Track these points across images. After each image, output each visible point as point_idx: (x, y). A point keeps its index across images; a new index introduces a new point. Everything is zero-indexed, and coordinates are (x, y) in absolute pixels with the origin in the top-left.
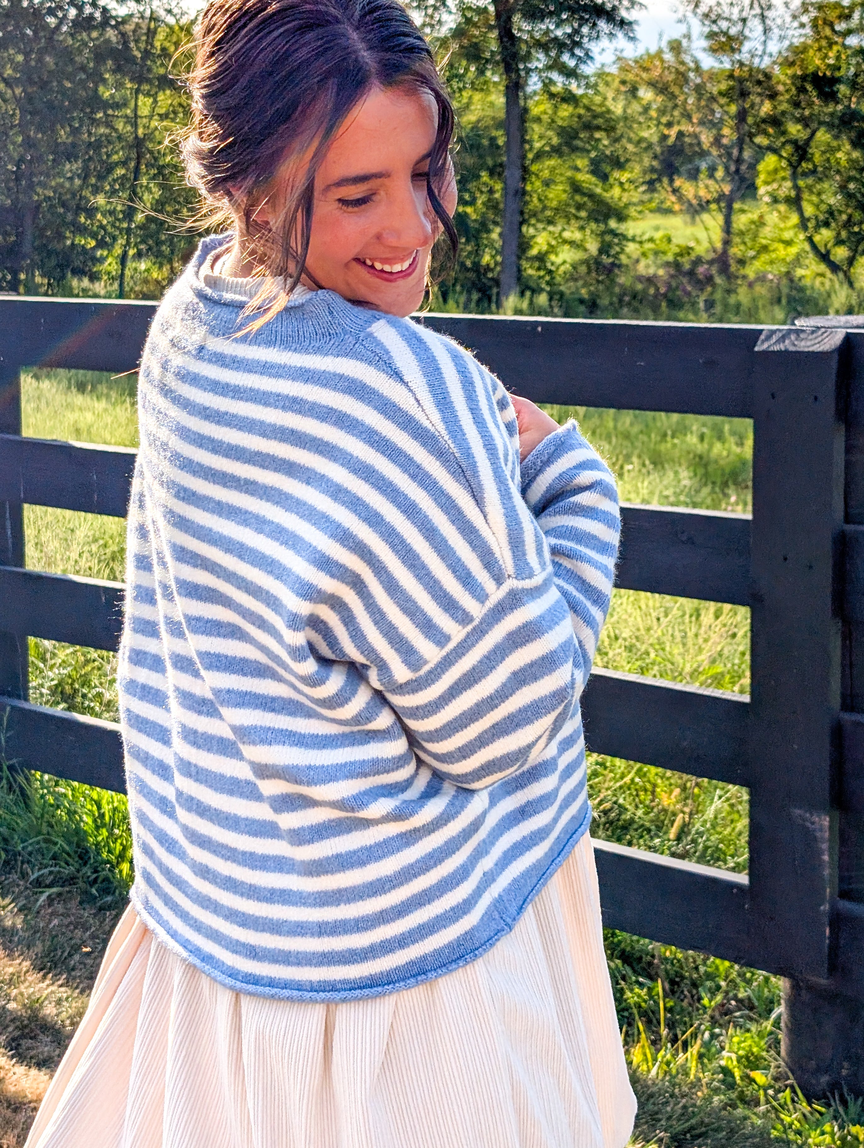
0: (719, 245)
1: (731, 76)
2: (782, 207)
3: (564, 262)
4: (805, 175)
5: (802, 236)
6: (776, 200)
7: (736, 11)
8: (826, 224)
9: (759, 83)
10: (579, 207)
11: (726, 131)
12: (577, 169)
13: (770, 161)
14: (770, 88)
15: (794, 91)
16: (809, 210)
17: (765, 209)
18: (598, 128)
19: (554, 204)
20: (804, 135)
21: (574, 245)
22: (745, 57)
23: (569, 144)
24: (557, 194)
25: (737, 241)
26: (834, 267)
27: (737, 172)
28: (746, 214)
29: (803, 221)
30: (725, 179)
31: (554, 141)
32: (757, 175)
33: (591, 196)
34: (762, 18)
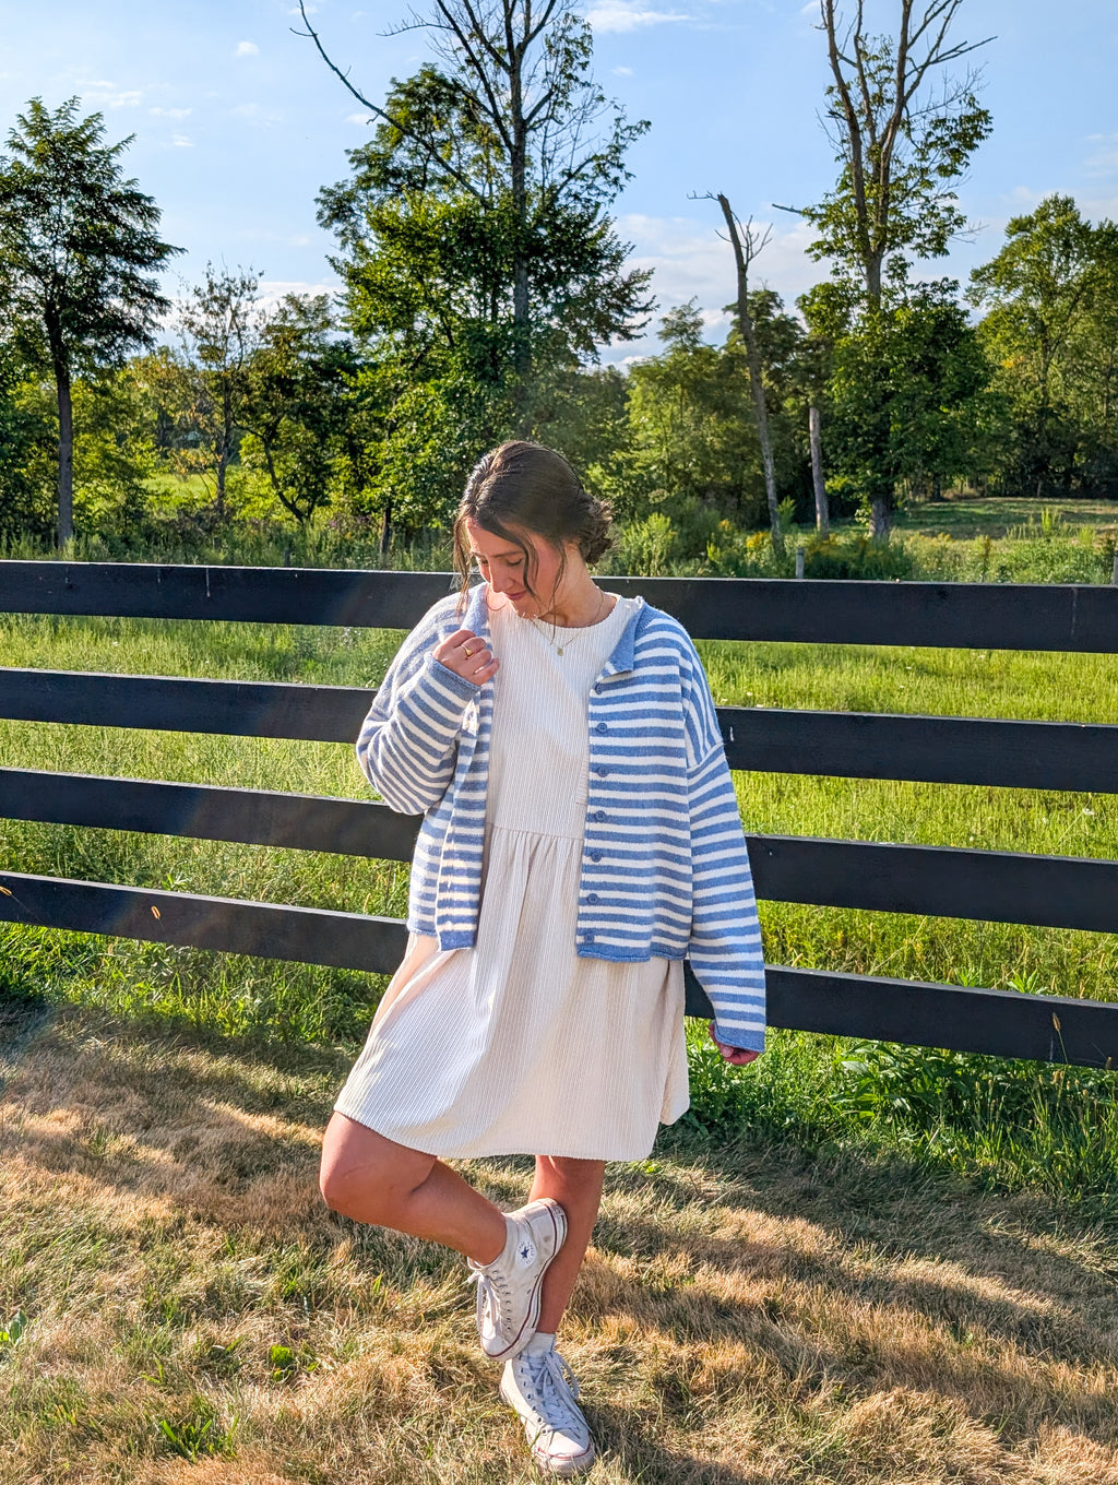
0: (214, 497)
1: (218, 376)
2: (259, 470)
3: (100, 510)
4: (274, 448)
5: (274, 491)
6: (254, 466)
7: (220, 331)
8: (292, 484)
9: (239, 382)
10: (109, 469)
11: (216, 416)
12: (107, 442)
13: (249, 438)
14: (247, 386)
15: (264, 388)
16: (278, 474)
17: (248, 473)
18: (122, 411)
19: (90, 467)
20: (272, 419)
21: (107, 497)
22: (228, 363)
23: (100, 422)
24: (92, 458)
25: (229, 495)
26: (299, 514)
27: (226, 445)
28: (234, 475)
29: (275, 481)
30: (218, 451)
31: (88, 421)
32: (240, 447)
33: (118, 461)
34: (239, 336)
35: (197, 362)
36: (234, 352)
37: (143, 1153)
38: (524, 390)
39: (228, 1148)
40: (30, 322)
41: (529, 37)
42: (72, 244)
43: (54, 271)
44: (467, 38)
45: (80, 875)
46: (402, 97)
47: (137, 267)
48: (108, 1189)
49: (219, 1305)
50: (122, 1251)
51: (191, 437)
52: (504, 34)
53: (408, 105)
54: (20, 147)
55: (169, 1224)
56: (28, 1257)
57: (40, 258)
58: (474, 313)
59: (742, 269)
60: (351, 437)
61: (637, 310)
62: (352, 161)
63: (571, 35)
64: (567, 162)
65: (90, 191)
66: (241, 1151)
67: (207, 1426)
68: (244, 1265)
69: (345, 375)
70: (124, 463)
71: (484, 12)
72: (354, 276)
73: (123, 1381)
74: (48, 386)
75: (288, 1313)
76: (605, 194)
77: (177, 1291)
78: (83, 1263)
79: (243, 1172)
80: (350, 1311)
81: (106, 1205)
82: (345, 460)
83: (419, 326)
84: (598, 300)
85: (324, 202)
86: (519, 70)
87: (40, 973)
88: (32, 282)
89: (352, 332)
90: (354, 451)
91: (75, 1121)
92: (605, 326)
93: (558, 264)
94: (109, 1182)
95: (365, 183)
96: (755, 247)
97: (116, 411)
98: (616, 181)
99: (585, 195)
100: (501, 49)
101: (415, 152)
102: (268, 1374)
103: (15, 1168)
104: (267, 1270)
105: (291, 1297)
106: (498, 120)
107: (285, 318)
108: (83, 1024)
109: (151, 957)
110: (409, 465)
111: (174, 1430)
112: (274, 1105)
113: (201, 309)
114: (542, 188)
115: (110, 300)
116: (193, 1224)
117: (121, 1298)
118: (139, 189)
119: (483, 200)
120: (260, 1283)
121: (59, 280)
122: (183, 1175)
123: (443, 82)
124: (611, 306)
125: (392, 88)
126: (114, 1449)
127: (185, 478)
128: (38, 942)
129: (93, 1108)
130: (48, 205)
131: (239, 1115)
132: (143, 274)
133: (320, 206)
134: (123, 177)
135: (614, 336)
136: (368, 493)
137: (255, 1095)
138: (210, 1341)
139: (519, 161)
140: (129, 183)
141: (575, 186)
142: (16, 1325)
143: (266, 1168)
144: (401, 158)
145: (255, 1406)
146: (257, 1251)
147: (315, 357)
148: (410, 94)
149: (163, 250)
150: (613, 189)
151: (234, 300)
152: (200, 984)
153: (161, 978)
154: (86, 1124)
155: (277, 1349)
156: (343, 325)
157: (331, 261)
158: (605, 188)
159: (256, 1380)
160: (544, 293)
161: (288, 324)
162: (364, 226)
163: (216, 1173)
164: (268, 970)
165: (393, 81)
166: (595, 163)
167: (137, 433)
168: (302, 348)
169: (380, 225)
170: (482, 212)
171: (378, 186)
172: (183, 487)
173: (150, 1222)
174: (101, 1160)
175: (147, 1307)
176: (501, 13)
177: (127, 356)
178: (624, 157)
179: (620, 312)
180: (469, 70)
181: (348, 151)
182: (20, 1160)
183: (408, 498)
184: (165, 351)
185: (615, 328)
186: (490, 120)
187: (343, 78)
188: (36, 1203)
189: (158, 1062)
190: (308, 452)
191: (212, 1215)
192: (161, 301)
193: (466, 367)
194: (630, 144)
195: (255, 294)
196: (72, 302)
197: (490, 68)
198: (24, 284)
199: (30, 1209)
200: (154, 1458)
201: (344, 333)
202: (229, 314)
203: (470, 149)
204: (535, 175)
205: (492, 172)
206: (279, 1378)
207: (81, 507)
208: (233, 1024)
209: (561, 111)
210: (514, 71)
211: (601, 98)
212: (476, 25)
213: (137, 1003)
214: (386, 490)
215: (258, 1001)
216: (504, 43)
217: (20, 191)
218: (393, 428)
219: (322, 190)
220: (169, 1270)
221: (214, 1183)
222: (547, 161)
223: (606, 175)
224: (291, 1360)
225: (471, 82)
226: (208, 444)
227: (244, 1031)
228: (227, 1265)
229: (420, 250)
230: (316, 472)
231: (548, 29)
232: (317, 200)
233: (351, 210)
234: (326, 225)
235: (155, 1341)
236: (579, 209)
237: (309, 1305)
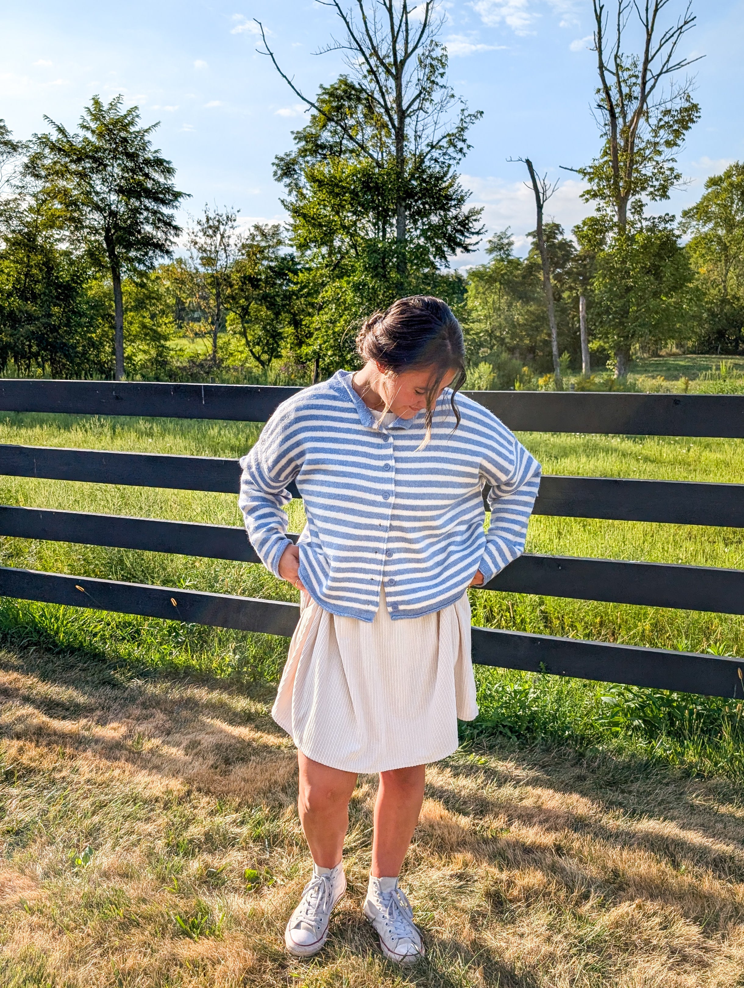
0: (211, 352)
1: (212, 276)
2: (238, 336)
3: (141, 360)
4: (247, 322)
5: (247, 349)
6: (235, 333)
7: (213, 247)
8: (258, 344)
9: (225, 280)
10: (146, 335)
11: (211, 301)
12: (144, 317)
13: (232, 315)
14: (230, 283)
15: (240, 284)
16: (250, 338)
17: (231, 337)
18: (153, 298)
19: (134, 333)
20: (246, 303)
21: (144, 352)
22: (218, 268)
23: (140, 305)
24: (135, 328)
25: (220, 351)
26: (262, 363)
27: (218, 320)
28: (222, 339)
29: (248, 343)
30: (212, 323)
31: (133, 304)
32: (226, 321)
33: (151, 329)
34: (225, 251)
35: (199, 267)
36: (222, 262)
37: (166, 750)
38: (402, 284)
39: (218, 747)
40: (96, 241)
41: (407, 55)
42: (120, 191)
43: (110, 208)
44: (368, 56)
45: (128, 580)
46: (327, 97)
47: (161, 206)
48: (144, 772)
49: (213, 844)
50: (152, 810)
51: (196, 316)
52: (391, 54)
53: (330, 102)
54: (88, 128)
55: (182, 794)
56: (93, 813)
57: (101, 200)
58: (371, 235)
59: (540, 207)
60: (295, 315)
61: (473, 233)
62: (295, 138)
63: (434, 55)
64: (431, 138)
65: (132, 156)
66: (227, 749)
67: (205, 919)
68: (229, 819)
69: (291, 275)
70: (155, 332)
71: (379, 39)
72: (296, 212)
73: (153, 890)
74: (108, 283)
75: (256, 849)
76: (454, 158)
77: (187, 835)
78: (129, 816)
79: (227, 762)
80: (295, 848)
81: (143, 782)
82: (290, 330)
83: (337, 243)
84: (449, 227)
85: (278, 165)
86: (401, 77)
87: (103, 639)
88: (96, 215)
89: (295, 248)
90: (296, 323)
91: (123, 730)
92: (453, 243)
93: (423, 204)
94: (144, 767)
95: (303, 152)
96: (548, 193)
97: (149, 298)
98: (461, 150)
99: (441, 159)
100: (390, 64)
101: (335, 132)
102: (243, 886)
103: (86, 759)
104: (242, 823)
105: (258, 839)
106: (387, 110)
107: (253, 239)
108: (129, 670)
109: (172, 629)
110: (330, 332)
111: (185, 921)
112: (247, 721)
113: (202, 234)
114: (415, 155)
115: (145, 227)
116: (196, 794)
117: (151, 839)
118: (162, 156)
119: (377, 163)
120: (238, 830)
121: (113, 214)
122: (191, 763)
123: (353, 87)
124: (457, 231)
125: (320, 91)
126: (147, 933)
127: (193, 340)
128: (102, 620)
129: (135, 722)
130: (106, 166)
131: (225, 727)
132: (165, 210)
133: (275, 168)
134: (152, 148)
135: (458, 250)
136: (305, 350)
137: (235, 714)
138: (207, 866)
139: (400, 137)
140: (156, 152)
141: (435, 153)
142: (86, 855)
143: (242, 759)
144: (326, 137)
145: (235, 907)
146: (237, 811)
147: (273, 264)
148: (331, 95)
149: (177, 195)
150: (459, 156)
151: (222, 228)
152: (202, 646)
153: (178, 642)
154: (130, 731)
155: (249, 871)
156: (290, 243)
157: (282, 201)
158: (454, 155)
159: (236, 890)
160: (415, 222)
161: (255, 243)
162: (303, 180)
163: (211, 762)
164: (244, 638)
165: (321, 86)
166: (448, 138)
167: (163, 312)
168: (264, 258)
169: (312, 179)
170: (377, 170)
171: (311, 154)
172: (192, 346)
173: (169, 792)
174: (139, 753)
175: (168, 845)
176: (390, 39)
177: (156, 264)
178: (466, 135)
179: (463, 234)
180: (369, 78)
181: (292, 132)
182: (89, 753)
183: (330, 353)
184: (180, 261)
185: (460, 245)
186: (382, 110)
187: (289, 83)
188: (99, 779)
189: (175, 694)
190: (268, 324)
191: (208, 788)
192: (176, 228)
193: (366, 269)
194: (470, 126)
195: (235, 224)
196: (121, 228)
197: (382, 77)
198: (91, 216)
199: (95, 784)
200: (172, 938)
201: (290, 248)
202: (219, 236)
203: (369, 131)
204: (410, 146)
205: (383, 144)
206: (250, 889)
207: (129, 358)
208: (222, 670)
209: (427, 104)
210: (398, 78)
211: (453, 96)
212: (373, 48)
213: (162, 659)
214: (316, 347)
215: (237, 657)
216: (392, 60)
217: (88, 157)
218: (321, 308)
219: (276, 158)
220: (182, 822)
221: (210, 768)
222: (417, 137)
223: (455, 146)
224: (258, 878)
225: (370, 86)
226: (207, 319)
227: (229, 675)
228: (218, 819)
229: (338, 195)
230: (273, 337)
231: (420, 51)
232: (273, 164)
233: (294, 170)
234: (279, 180)
235: (173, 866)
236: (438, 169)
237: (269, 844)
